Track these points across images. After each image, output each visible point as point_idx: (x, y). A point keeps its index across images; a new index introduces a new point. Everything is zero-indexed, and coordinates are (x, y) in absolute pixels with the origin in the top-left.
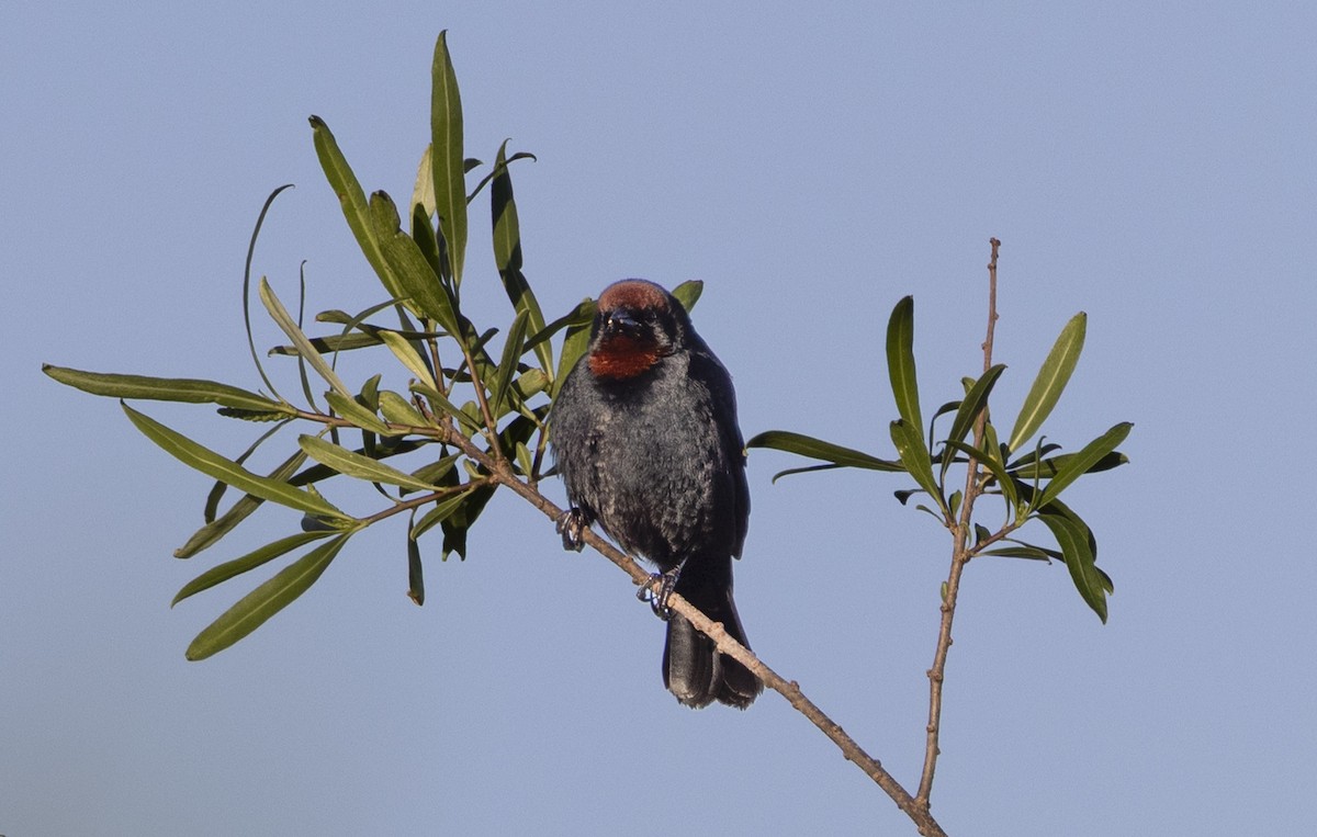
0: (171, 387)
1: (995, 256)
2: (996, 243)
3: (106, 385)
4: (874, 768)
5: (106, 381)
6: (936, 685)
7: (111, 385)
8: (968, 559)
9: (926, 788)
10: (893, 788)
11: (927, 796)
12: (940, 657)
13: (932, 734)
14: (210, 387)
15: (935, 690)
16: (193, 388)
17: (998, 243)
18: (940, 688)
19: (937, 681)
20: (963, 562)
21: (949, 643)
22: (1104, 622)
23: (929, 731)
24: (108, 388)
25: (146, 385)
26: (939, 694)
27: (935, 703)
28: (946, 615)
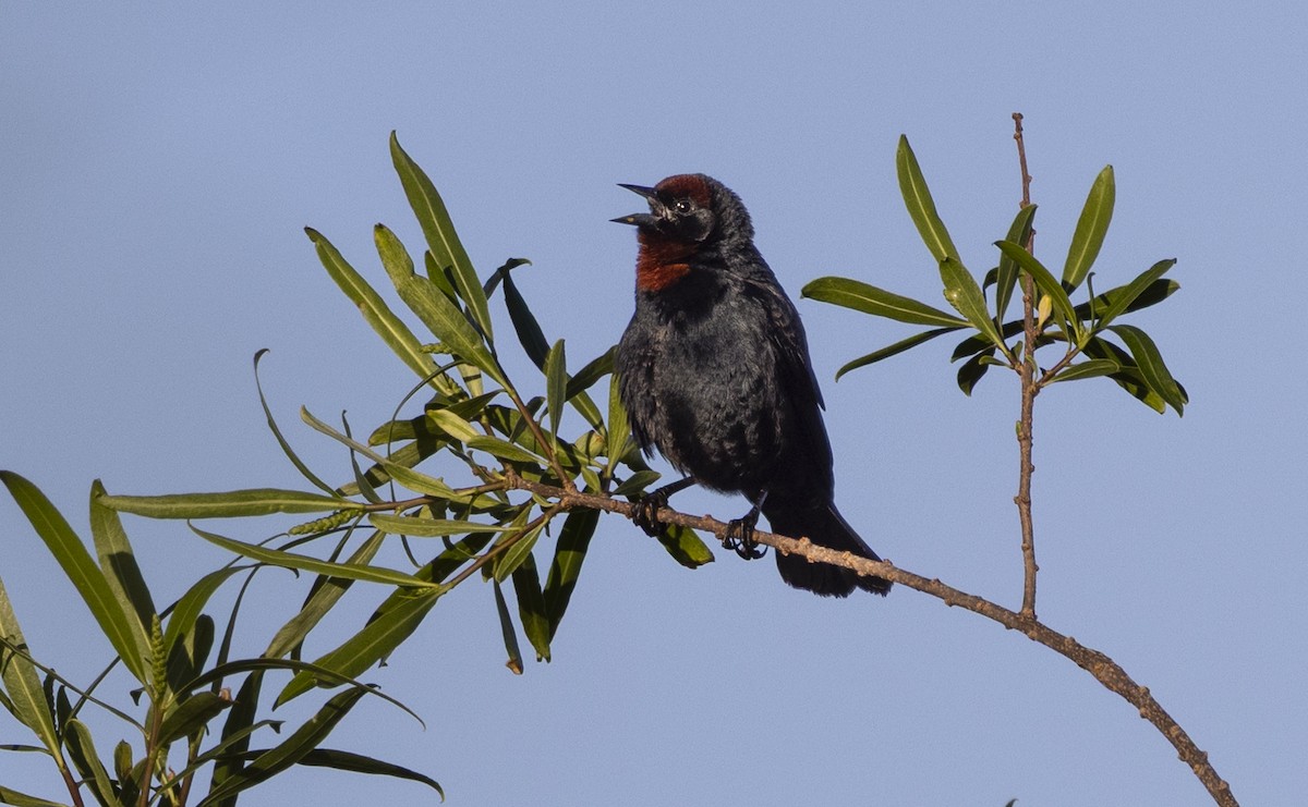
0: (232, 500)
1: (1019, 129)
2: (1018, 118)
3: (164, 507)
4: (975, 604)
5: (163, 503)
6: (1024, 506)
7: (169, 506)
8: (1038, 391)
9: (1030, 599)
10: (996, 613)
11: (1032, 607)
12: (1024, 481)
13: (1028, 552)
14: (271, 495)
15: (1025, 511)
16: (255, 499)
17: (1021, 116)
18: (1029, 510)
19: (1025, 503)
20: (1034, 394)
21: (1032, 469)
22: (1181, 415)
23: (1024, 549)
24: (166, 510)
25: (205, 502)
26: (1029, 516)
27: (1026, 524)
28: (1024, 443)
